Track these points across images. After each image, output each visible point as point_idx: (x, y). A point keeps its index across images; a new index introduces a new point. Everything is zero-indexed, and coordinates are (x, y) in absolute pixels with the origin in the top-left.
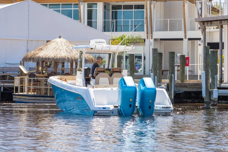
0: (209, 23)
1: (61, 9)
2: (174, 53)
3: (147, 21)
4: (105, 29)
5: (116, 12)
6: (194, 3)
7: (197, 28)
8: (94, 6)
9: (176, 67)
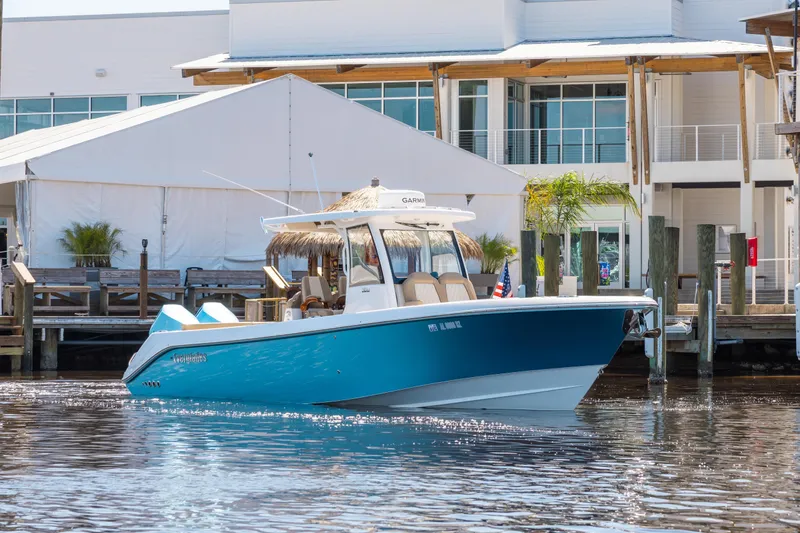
1: (382, 99)
2: (712, 228)
3: (634, 133)
4: (511, 156)
5: (543, 107)
6: (772, 78)
7: (780, 151)
8: (480, 88)
9: (719, 269)
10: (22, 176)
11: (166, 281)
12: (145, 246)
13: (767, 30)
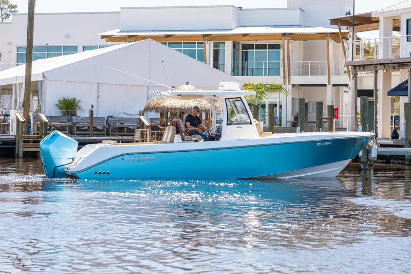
0: (362, 67)
1: (182, 48)
2: (322, 103)
3: (284, 64)
4: (234, 72)
5: (247, 53)
8: (222, 45)
9: (324, 119)
10: (41, 78)
11: (99, 121)
12: (92, 108)
13: (339, 23)
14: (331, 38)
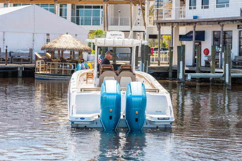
12: (7, 47)
14: (132, 3)
